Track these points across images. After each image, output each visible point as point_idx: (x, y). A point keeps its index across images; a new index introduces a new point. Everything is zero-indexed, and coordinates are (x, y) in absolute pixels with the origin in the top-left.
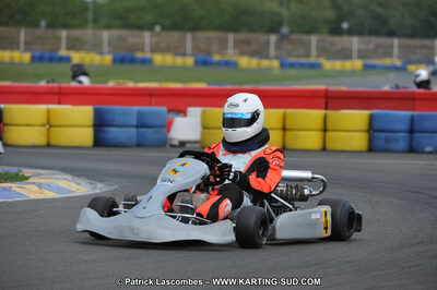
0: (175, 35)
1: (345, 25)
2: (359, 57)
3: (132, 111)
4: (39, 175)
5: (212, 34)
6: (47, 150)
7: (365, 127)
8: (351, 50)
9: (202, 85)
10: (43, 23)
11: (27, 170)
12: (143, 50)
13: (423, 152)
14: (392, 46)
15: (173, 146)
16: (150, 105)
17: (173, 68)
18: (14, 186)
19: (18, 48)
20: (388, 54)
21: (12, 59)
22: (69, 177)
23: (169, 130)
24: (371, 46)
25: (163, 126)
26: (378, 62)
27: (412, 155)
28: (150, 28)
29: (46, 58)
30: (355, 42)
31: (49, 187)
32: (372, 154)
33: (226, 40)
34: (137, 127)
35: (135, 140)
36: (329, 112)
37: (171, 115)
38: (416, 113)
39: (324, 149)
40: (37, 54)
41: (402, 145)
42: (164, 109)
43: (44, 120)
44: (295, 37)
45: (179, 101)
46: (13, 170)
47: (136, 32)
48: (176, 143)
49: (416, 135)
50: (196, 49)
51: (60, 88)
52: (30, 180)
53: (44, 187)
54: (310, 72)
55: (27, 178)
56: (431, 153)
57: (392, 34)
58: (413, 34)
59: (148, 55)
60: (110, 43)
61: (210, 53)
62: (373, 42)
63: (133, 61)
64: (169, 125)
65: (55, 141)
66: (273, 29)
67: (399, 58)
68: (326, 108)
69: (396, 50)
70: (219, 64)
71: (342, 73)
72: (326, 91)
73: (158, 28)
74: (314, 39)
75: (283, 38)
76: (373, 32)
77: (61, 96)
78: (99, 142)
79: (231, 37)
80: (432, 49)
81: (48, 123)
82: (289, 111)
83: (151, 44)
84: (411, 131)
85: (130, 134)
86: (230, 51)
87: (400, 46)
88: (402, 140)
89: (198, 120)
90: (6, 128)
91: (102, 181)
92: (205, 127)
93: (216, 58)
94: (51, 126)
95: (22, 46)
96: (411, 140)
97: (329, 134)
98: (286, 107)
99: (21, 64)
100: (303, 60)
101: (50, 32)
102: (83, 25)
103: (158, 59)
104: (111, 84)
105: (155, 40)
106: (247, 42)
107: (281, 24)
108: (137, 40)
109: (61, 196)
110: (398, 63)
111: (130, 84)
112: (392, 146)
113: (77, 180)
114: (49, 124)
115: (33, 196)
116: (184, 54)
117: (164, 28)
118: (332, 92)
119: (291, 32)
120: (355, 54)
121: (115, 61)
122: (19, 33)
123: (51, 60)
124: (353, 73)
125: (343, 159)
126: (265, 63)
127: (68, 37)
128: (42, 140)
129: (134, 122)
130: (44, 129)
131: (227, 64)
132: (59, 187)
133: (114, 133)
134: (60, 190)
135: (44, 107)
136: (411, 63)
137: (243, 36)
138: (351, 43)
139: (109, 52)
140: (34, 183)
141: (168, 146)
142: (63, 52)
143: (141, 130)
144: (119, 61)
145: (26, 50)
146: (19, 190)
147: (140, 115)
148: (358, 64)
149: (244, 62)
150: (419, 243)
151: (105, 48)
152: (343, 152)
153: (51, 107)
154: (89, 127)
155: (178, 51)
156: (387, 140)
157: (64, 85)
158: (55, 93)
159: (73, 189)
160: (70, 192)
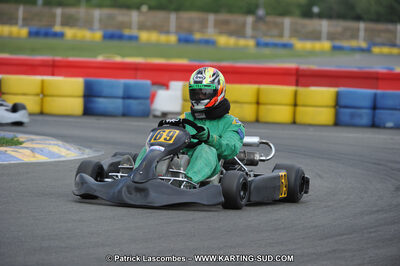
0: (160, 15)
1: (316, 10)
2: (328, 39)
3: (121, 83)
4: (32, 140)
5: (194, 15)
6: (40, 118)
7: (332, 103)
8: (320, 33)
9: (184, 62)
10: (40, 2)
11: (22, 136)
12: (130, 27)
13: (385, 128)
14: (358, 30)
15: (155, 116)
16: (135, 78)
17: (158, 45)
18: (9, 150)
19: (16, 23)
20: (354, 36)
21: (11, 33)
22: (60, 143)
23: (152, 102)
24: (339, 29)
25: (146, 98)
26: (345, 44)
27: (374, 130)
28: (138, 8)
29: (42, 33)
30: (324, 25)
31: (41, 152)
32: (338, 128)
33: (207, 20)
34: (124, 98)
35: (121, 110)
36: (301, 90)
37: (154, 88)
38: (379, 91)
39: (294, 123)
40: (34, 29)
41: (365, 120)
42: (149, 82)
43: (38, 90)
44: (270, 19)
45: (162, 75)
46: (9, 135)
47: (125, 11)
48: (158, 113)
49: (378, 111)
50: (179, 28)
51: (54, 61)
52: (24, 145)
53: (36, 151)
54: (282, 51)
55: (21, 143)
56: (391, 128)
57: (358, 18)
58: (378, 18)
59: (134, 32)
60: (101, 20)
61: (191, 32)
62: (341, 25)
63: (120, 37)
64: (152, 97)
65: (47, 109)
66: (250, 11)
67: (365, 40)
68: (297, 85)
69: (362, 34)
70: (200, 42)
71: (312, 53)
72: (297, 70)
73: (144, 8)
74: (287, 21)
75: (259, 19)
76: (341, 16)
77: (54, 68)
78: (88, 111)
79: (211, 17)
80: (394, 33)
81: (42, 92)
82: (264, 87)
83: (139, 22)
84: (374, 108)
85: (116, 104)
86: (211, 30)
87: (366, 30)
88: (365, 116)
89: (179, 93)
90: (4, 96)
91: (90, 148)
92: (186, 100)
93: (197, 36)
94: (44, 96)
95: (20, 22)
96: (374, 116)
97: (299, 109)
98: (259, 83)
99: (18, 38)
100: (276, 40)
101: (46, 10)
102: (76, 4)
103: (144, 36)
104: (100, 58)
105: (142, 18)
106: (226, 23)
107: (257, 6)
108: (125, 19)
109: (52, 160)
110: (363, 45)
111: (118, 59)
112: (357, 121)
113: (68, 145)
114: (43, 94)
115: (26, 160)
116: (168, 32)
117: (151, 8)
118: (303, 70)
119: (268, 14)
120: (324, 35)
121: (105, 37)
122: (17, 10)
123: (47, 35)
124: (322, 53)
125: (310, 132)
126: (242, 42)
127: (63, 15)
128: (36, 109)
129: (120, 93)
130: (38, 99)
131: (207, 42)
132: (50, 152)
133: (101, 103)
134: (51, 154)
135: (39, 78)
136: (375, 45)
137: (223, 16)
138: (321, 25)
139: (100, 29)
140: (27, 148)
141: (151, 117)
142: (57, 28)
143: (128, 101)
144: (109, 37)
145: (24, 25)
146: (13, 154)
148: (326, 45)
149: (223, 40)
150: (378, 211)
151: (96, 25)
152: (310, 125)
153: (45, 78)
154: (79, 97)
155: (162, 29)
156: (352, 116)
157: (58, 58)
158: (49, 66)
159: (63, 154)
160: (60, 156)
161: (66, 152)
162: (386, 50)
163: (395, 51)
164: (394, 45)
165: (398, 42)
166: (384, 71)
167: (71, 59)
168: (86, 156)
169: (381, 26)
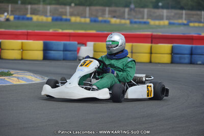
0: (81, 8)
1: (160, 4)
2: (167, 19)
3: (61, 44)
4: (18, 73)
5: (98, 8)
6: (21, 61)
7: (170, 52)
8: (163, 16)
9: (93, 32)
10: (19, 2)
11: (12, 71)
12: (66, 15)
13: (197, 64)
14: (182, 14)
15: (80, 60)
16: (69, 41)
17: (80, 23)
18: (6, 78)
20: (181, 18)
22: (32, 74)
23: (78, 53)
24: (173, 14)
25: (75, 51)
26: (176, 21)
27: (191, 65)
28: (70, 5)
29: (21, 18)
30: (165, 12)
31: (23, 79)
32: (173, 65)
33: (105, 10)
34: (63, 51)
35: (62, 57)
36: (153, 45)
37: (79, 46)
38: (193, 46)
39: (151, 62)
40: (17, 16)
41: (187, 60)
42: (76, 43)
43: (20, 48)
44: (137, 9)
45: (83, 39)
46: (6, 71)
47: (63, 6)
48: (81, 58)
49: (193, 56)
50: (91, 15)
51: (28, 32)
52: (14, 75)
53: (20, 79)
54: (144, 26)
55: (12, 75)
56: (200, 64)
57: (182, 8)
58: (192, 9)
59: (68, 17)
60: (50, 12)
61: (97, 17)
63: (61, 20)
64: (78, 50)
65: (25, 57)
66: (127, 6)
67: (185, 20)
68: (152, 43)
69: (184, 16)
70: (101, 22)
71: (159, 26)
72: (152, 35)
73: (73, 5)
74: (146, 10)
75: (131, 10)
76: (173, 8)
77: (28, 36)
78: (45, 58)
79: (107, 9)
80: (201, 15)
81: (22, 49)
82: (135, 44)
83: (70, 12)
84: (191, 54)
85: (60, 54)
86: (107, 16)
87: (186, 14)
88: (187, 58)
89: (92, 48)
90: (2, 51)
91: (47, 76)
92: (95, 51)
93: (100, 19)
94: (23, 50)
95: (10, 12)
96: (191, 58)
97: (153, 55)
98: (133, 42)
100: (141, 20)
101: (23, 6)
102: (38, 3)
103: (73, 19)
104: (51, 31)
105: (72, 10)
106: (115, 12)
107: (130, 3)
108: (63, 10)
109: (28, 83)
110: (185, 22)
111: (60, 31)
112: (183, 61)
113: (36, 75)
114: (23, 49)
115: (15, 83)
116: (85, 17)
117: (76, 5)
118: (154, 35)
119: (136, 7)
120: (165, 17)
121: (53, 20)
122: (8, 6)
123: (23, 19)
124: (164, 26)
125: (159, 67)
126: (123, 21)
127: (31, 9)
128: (19, 57)
129: (62, 49)
130: (20, 52)
131: (105, 22)
132: (27, 79)
133: (53, 54)
135: (20, 41)
136: (191, 22)
137: (113, 8)
138: (163, 12)
139: (50, 16)
140: (15, 77)
141: (78, 60)
142: (29, 16)
143: (66, 52)
144: (55, 20)
145: (11, 15)
146: (8, 80)
147: (65, 45)
148: (166, 22)
149: (113, 21)
151: (48, 14)
152: (159, 63)
153: (23, 41)
154: (41, 50)
155: (82, 15)
156: (180, 58)
157: (30, 31)
158: (25, 35)
159: (34, 80)
160: (32, 81)
161: (35, 79)
162: (196, 24)
163: (201, 25)
164: (200, 22)
165: (203, 20)
166: (196, 35)
167: (36, 31)
168: (45, 81)
169: (194, 12)
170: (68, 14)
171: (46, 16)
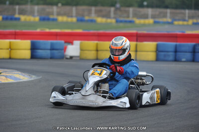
0: (67, 8)
1: (145, 3)
2: (152, 18)
3: (48, 43)
4: (6, 72)
5: (85, 7)
6: (9, 61)
7: (155, 50)
8: (148, 15)
9: (80, 31)
10: (8, 3)
11: (1, 70)
12: (53, 14)
13: (181, 61)
14: (166, 13)
15: (67, 58)
16: (56, 39)
17: (67, 23)
20: (165, 16)
22: (20, 73)
23: (65, 51)
24: (157, 13)
25: (62, 50)
26: (161, 20)
27: (176, 63)
28: (56, 4)
29: (9, 18)
30: (150, 11)
31: (11, 77)
32: (157, 62)
33: (91, 10)
34: (51, 50)
35: (49, 56)
36: (139, 43)
37: (66, 44)
38: (178, 43)
39: (136, 60)
40: (5, 16)
41: (172, 58)
42: (63, 41)
43: (8, 47)
44: (123, 9)
45: (70, 38)
47: (50, 7)
48: (68, 57)
49: (178, 53)
50: (77, 14)
51: (15, 32)
52: (2, 74)
54: (129, 25)
55: (0, 74)
56: (184, 61)
57: (167, 7)
58: (176, 7)
59: (55, 17)
60: (38, 11)
61: (83, 16)
62: (157, 11)
63: (48, 19)
64: (65, 49)
65: (13, 56)
66: (113, 5)
67: (170, 18)
68: (137, 41)
69: (168, 15)
70: (88, 21)
71: (144, 25)
72: (137, 34)
73: (60, 5)
74: (131, 10)
75: (117, 9)
76: (158, 6)
77: (16, 35)
78: (33, 57)
79: (93, 9)
81: (10, 48)
83: (57, 12)
84: (176, 51)
85: (47, 53)
86: (93, 15)
87: (171, 13)
88: (171, 56)
89: (78, 47)
91: (34, 75)
92: (82, 50)
93: (87, 18)
94: (11, 49)
96: (176, 56)
97: (138, 53)
100: (126, 19)
101: (11, 7)
102: (26, 3)
103: (60, 19)
104: (38, 30)
105: (59, 10)
106: (101, 11)
107: (116, 3)
108: (50, 10)
109: (16, 81)
110: (170, 20)
111: (47, 30)
112: (167, 58)
113: (24, 74)
114: (11, 48)
115: (3, 82)
116: (72, 16)
117: (63, 5)
118: (140, 34)
119: (121, 6)
120: (150, 16)
123: (11, 19)
124: (149, 25)
125: (144, 64)
126: (109, 20)
127: (19, 9)
128: (7, 56)
129: (49, 47)
130: (8, 51)
131: (92, 21)
133: (40, 52)
134: (16, 78)
135: (8, 41)
136: (176, 20)
137: (99, 8)
138: (148, 11)
139: (38, 16)
140: (3, 76)
141: (65, 59)
142: (17, 16)
143: (53, 51)
144: (42, 19)
147: (52, 44)
148: (151, 21)
149: (99, 20)
151: (36, 14)
152: (144, 61)
153: (12, 40)
154: (29, 50)
155: (69, 15)
156: (165, 56)
157: (17, 31)
158: (13, 35)
159: (21, 78)
160: (20, 79)
161: (23, 78)
162: (181, 23)
163: (185, 23)
164: (184, 20)
165: (187, 18)
166: (180, 33)
167: (24, 31)
168: (32, 79)
169: (178, 11)
170: (55, 13)
171: (34, 16)
